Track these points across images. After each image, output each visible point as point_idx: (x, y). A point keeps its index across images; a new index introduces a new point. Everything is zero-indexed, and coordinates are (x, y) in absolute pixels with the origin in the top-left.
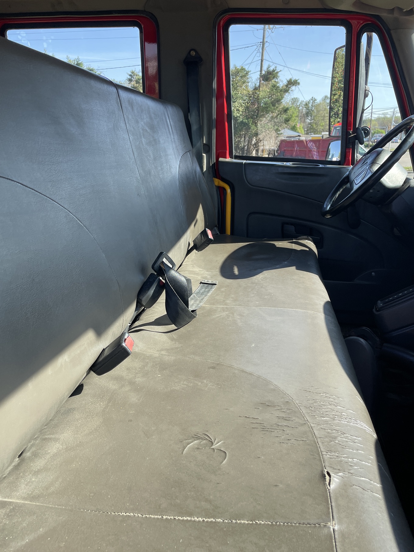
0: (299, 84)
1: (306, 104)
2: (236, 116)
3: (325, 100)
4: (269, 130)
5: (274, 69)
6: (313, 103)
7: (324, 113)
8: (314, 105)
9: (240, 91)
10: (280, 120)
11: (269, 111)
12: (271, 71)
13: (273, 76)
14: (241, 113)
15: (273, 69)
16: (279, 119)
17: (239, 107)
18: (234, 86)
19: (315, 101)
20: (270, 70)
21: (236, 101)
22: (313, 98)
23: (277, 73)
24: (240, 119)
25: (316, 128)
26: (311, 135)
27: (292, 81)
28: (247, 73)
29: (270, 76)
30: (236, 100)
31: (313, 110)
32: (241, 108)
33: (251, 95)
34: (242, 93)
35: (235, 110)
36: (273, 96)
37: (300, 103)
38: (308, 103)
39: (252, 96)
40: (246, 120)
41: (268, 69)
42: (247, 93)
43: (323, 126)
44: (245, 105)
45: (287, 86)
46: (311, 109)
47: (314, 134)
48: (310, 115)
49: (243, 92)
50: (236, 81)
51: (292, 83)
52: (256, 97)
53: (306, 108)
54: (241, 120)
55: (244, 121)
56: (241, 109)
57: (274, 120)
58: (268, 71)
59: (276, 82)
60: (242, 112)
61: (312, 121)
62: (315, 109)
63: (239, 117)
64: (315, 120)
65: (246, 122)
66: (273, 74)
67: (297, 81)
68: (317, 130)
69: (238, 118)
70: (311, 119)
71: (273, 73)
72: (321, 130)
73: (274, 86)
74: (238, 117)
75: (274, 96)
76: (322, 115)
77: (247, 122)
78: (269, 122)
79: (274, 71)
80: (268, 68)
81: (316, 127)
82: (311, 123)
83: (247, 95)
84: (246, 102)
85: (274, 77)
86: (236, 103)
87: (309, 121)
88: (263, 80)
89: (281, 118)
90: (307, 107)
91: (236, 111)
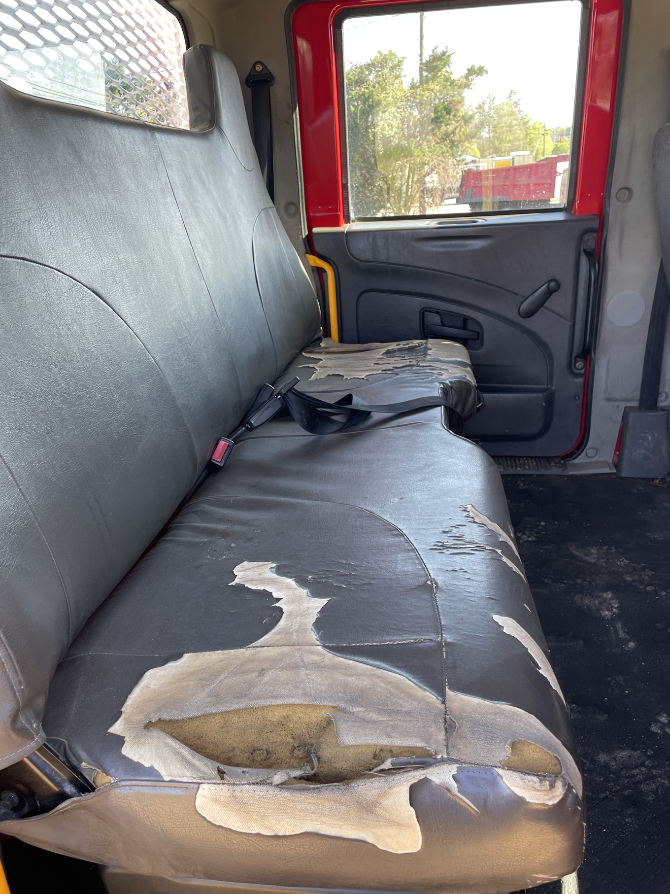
0: (487, 72)
1: (480, 107)
2: (388, 136)
3: (510, 96)
4: (444, 155)
5: (445, 51)
6: (491, 103)
7: (511, 119)
8: (492, 107)
9: (392, 92)
10: (460, 137)
11: (441, 122)
12: (440, 54)
13: (442, 63)
14: (395, 129)
15: (443, 51)
16: (458, 136)
17: (392, 120)
18: (381, 85)
19: (493, 100)
20: (437, 53)
21: (387, 110)
22: (491, 96)
23: (449, 56)
24: (395, 140)
25: (499, 146)
26: (494, 159)
27: (476, 69)
28: (400, 62)
29: (439, 63)
30: (387, 108)
31: (491, 115)
32: (395, 121)
33: (409, 98)
34: (395, 96)
35: (386, 125)
36: (446, 97)
37: (470, 106)
38: (482, 105)
39: (411, 99)
40: (406, 142)
41: (435, 52)
42: (403, 95)
43: (509, 141)
44: (401, 115)
45: (467, 78)
46: (489, 113)
47: (497, 157)
48: (487, 125)
49: (396, 94)
50: (383, 75)
51: (475, 72)
52: (418, 100)
53: (480, 112)
54: (397, 141)
55: (402, 143)
56: (395, 124)
57: (450, 138)
58: (435, 55)
59: (447, 72)
60: (398, 128)
61: (491, 135)
62: (494, 113)
63: (393, 137)
64: (496, 133)
65: (405, 146)
66: (444, 59)
67: (483, 67)
68: (500, 150)
69: (392, 139)
70: (489, 130)
71: (443, 57)
72: (507, 148)
73: (446, 80)
74: (391, 137)
75: (449, 97)
76: (508, 124)
77: (407, 145)
78: (442, 142)
79: (444, 54)
80: (434, 50)
81: (499, 144)
82: (489, 138)
83: (403, 98)
84: (402, 110)
85: (444, 65)
86: (387, 114)
87: (488, 136)
88: (427, 71)
89: (461, 133)
90: (482, 112)
91: (387, 127)
